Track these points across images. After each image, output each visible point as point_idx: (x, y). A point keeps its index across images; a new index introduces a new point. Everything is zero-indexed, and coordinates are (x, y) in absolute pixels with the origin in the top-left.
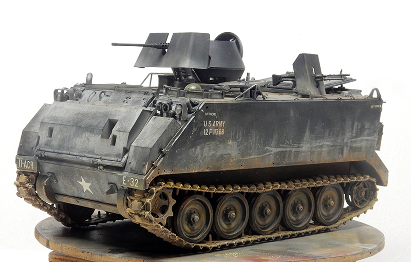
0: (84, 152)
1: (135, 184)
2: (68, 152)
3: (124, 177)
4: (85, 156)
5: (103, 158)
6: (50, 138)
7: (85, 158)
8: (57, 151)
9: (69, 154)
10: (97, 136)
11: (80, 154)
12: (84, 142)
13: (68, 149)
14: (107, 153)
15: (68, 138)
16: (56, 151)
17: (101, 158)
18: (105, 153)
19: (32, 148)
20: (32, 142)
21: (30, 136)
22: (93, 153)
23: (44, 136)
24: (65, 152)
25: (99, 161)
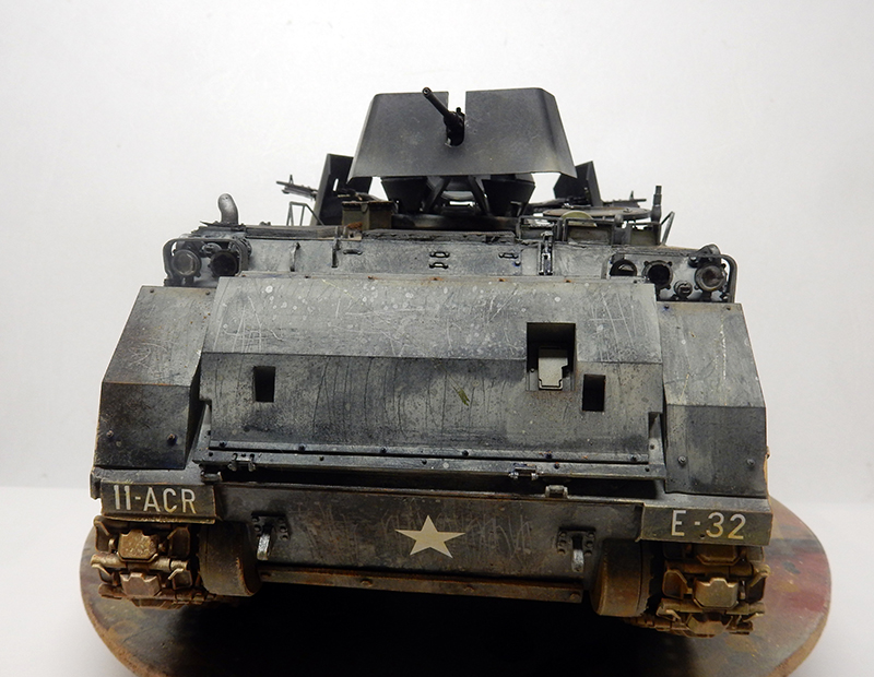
0: (456, 441)
1: (727, 532)
2: (378, 448)
3: (675, 512)
4: (465, 456)
5: (556, 454)
6: (265, 405)
7: (466, 462)
8: (316, 447)
9: (383, 453)
10: (505, 384)
11: (438, 451)
12: (446, 407)
13: (369, 436)
14: (572, 437)
15: (359, 400)
16: (309, 447)
17: (549, 459)
18: (561, 439)
19: (172, 442)
20: (160, 420)
21: (149, 402)
22: (499, 440)
23: (231, 399)
24: (357, 448)
25: (545, 468)
